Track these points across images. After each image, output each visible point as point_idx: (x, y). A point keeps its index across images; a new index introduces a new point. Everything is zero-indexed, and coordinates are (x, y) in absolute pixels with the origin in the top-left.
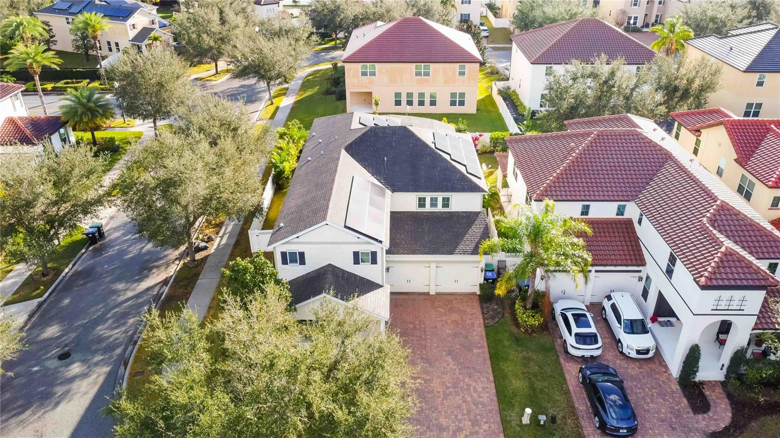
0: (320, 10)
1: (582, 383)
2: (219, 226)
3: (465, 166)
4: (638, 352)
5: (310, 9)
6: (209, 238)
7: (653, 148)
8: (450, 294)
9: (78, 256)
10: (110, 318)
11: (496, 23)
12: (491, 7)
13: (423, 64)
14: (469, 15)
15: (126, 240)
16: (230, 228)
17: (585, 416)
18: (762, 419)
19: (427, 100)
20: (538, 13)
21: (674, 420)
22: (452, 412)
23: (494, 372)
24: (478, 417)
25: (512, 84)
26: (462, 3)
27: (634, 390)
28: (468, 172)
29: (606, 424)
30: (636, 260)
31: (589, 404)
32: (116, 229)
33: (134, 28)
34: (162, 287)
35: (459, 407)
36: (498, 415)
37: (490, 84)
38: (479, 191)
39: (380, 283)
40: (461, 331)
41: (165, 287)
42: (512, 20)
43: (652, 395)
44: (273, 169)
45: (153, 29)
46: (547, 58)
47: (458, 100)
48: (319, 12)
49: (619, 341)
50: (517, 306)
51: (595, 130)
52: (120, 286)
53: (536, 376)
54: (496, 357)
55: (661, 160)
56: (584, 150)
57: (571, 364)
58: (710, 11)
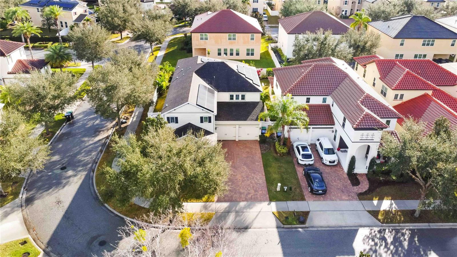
0: (176, 5)
1: (304, 175)
2: (132, 112)
3: (252, 80)
4: (330, 162)
5: (171, 5)
6: (127, 118)
7: (340, 72)
8: (245, 141)
9: (62, 126)
10: (83, 152)
11: (272, 13)
12: (270, 5)
13: (232, 34)
14: (257, 9)
15: (86, 119)
16: (137, 114)
17: (305, 187)
18: (382, 187)
19: (235, 53)
20: (293, 8)
21: (344, 189)
22: (246, 187)
23: (265, 172)
24: (257, 189)
25: (279, 45)
26: (254, 2)
27: (327, 178)
28: (253, 83)
29: (313, 189)
30: (331, 122)
31: (307, 183)
32: (80, 114)
33: (76, 14)
34: (106, 140)
35: (249, 185)
36: (266, 188)
37: (267, 45)
38: (259, 92)
39: (213, 132)
40: (250, 156)
41: (107, 139)
42: (280, 11)
43: (335, 180)
44: (157, 85)
45: (86, 15)
46: (295, 31)
47: (250, 52)
48: (176, 7)
49: (322, 158)
50: (276, 144)
51: (313, 64)
52: (86, 139)
53: (284, 173)
54: (266, 166)
55: (343, 77)
56: (308, 73)
57: (300, 168)
58: (382, 8)
